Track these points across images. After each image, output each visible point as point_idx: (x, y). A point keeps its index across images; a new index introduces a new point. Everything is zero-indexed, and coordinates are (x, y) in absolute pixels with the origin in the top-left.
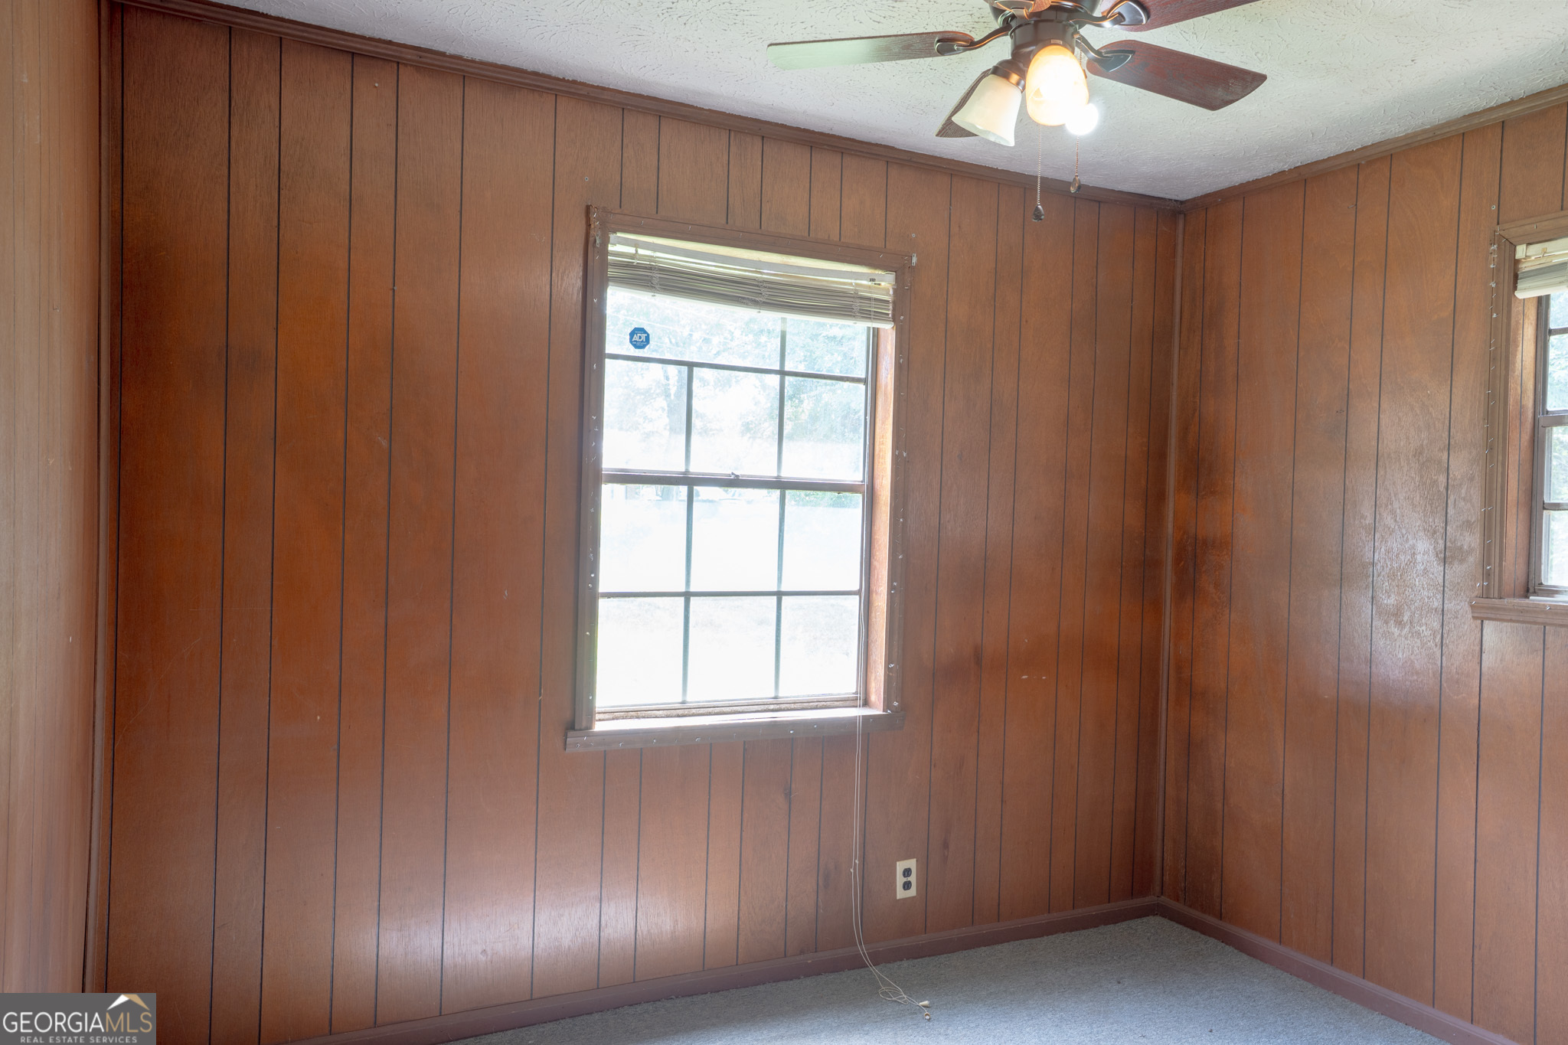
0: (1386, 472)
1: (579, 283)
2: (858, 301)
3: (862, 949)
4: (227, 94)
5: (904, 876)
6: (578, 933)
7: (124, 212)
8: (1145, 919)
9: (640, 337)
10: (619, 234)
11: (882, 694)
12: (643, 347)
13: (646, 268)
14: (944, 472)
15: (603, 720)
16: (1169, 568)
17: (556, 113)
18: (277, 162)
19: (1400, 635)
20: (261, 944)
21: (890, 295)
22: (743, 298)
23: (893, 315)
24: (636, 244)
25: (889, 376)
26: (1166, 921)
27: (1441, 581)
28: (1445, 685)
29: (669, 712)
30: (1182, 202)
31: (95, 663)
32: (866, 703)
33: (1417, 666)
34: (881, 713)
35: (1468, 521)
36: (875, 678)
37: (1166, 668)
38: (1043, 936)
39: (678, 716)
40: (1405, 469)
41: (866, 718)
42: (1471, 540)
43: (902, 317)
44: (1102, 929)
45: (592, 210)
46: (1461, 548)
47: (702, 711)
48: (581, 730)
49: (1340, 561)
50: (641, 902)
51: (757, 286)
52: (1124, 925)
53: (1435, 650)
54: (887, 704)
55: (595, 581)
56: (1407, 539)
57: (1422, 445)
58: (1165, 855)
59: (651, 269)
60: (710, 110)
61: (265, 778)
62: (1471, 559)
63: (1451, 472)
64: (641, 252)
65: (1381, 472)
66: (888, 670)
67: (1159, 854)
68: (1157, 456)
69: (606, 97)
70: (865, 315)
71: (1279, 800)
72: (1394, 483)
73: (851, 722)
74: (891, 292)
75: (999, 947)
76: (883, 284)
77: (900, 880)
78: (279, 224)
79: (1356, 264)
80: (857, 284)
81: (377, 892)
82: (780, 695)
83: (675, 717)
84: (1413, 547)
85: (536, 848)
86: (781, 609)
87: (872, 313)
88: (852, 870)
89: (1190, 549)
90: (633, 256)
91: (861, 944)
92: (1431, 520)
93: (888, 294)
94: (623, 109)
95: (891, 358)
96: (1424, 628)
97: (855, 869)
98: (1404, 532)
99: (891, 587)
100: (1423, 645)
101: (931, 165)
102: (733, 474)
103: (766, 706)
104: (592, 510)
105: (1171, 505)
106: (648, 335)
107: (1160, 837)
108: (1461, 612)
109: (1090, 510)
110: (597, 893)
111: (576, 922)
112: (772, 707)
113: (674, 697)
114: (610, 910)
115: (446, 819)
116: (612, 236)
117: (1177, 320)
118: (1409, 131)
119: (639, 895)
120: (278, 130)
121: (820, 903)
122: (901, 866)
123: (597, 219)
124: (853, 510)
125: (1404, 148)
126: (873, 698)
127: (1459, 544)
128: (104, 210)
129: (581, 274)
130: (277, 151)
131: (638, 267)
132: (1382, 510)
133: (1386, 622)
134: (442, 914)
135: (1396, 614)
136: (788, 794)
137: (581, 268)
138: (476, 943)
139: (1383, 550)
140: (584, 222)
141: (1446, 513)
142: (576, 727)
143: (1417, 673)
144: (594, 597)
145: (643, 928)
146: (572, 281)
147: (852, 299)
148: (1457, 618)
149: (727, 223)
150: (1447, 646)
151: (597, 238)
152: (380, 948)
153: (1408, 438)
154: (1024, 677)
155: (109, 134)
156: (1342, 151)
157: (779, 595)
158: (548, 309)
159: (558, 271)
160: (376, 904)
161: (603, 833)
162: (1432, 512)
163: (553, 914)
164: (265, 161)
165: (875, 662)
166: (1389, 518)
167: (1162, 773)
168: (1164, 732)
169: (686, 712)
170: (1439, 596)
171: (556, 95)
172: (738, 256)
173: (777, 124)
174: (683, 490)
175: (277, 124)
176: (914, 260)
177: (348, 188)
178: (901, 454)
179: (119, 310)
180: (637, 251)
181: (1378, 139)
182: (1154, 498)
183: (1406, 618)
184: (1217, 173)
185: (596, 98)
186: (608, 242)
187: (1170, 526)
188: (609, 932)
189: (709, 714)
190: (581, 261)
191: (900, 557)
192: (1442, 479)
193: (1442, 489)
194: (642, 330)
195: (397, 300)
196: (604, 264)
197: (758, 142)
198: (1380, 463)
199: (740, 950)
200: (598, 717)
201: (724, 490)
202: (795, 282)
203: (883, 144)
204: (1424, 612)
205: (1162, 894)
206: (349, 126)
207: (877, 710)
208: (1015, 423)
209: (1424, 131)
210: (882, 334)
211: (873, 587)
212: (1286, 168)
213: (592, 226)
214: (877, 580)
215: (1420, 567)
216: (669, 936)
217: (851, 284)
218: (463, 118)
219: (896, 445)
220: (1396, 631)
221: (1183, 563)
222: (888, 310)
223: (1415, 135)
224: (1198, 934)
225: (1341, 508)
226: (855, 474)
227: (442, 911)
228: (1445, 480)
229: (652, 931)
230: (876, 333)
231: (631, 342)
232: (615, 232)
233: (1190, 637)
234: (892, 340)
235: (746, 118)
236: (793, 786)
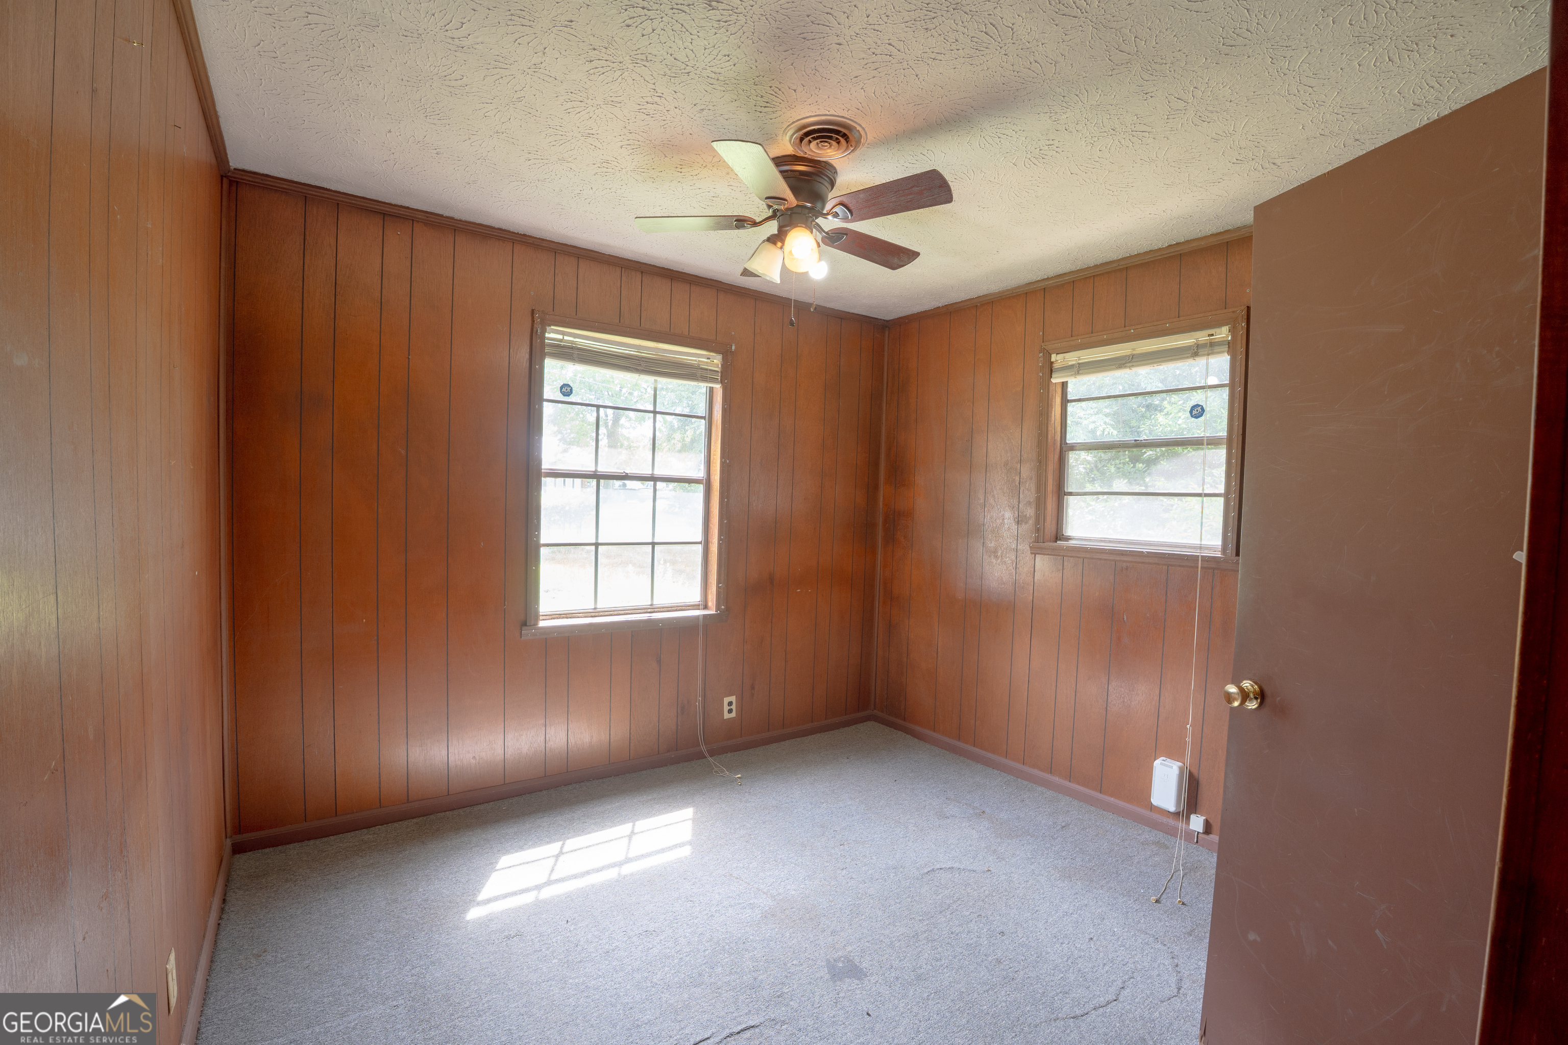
0: (990, 474)
1: (527, 356)
2: (699, 370)
3: (703, 748)
4: (303, 237)
5: (729, 706)
6: (532, 745)
7: (235, 308)
8: (865, 723)
9: (566, 390)
10: (552, 327)
11: (715, 601)
12: (569, 395)
13: (569, 348)
14: (751, 472)
15: (545, 620)
16: (880, 527)
17: (513, 253)
18: (334, 278)
19: (996, 563)
20: (334, 756)
21: (719, 368)
22: (630, 367)
23: (721, 379)
24: (563, 333)
25: (719, 415)
26: (876, 724)
27: (1016, 534)
28: (1017, 589)
29: (586, 615)
30: (887, 321)
31: (220, 588)
32: (706, 607)
33: (1004, 580)
34: (715, 613)
35: (1029, 501)
36: (711, 593)
37: (878, 584)
38: (808, 736)
39: (592, 617)
40: (1000, 473)
41: (705, 616)
42: (1030, 512)
43: (726, 381)
44: (841, 730)
45: (535, 312)
46: (1026, 515)
47: (606, 613)
48: (530, 626)
49: (967, 524)
50: (570, 726)
51: (638, 360)
52: (854, 727)
53: (1013, 571)
54: (718, 608)
55: (538, 536)
56: (1000, 511)
57: (1008, 460)
58: (877, 688)
59: (572, 348)
60: (609, 255)
61: (332, 657)
62: (1030, 522)
63: (1021, 475)
64: (566, 338)
65: (988, 475)
66: (718, 587)
67: (873, 688)
68: (874, 464)
69: (544, 245)
70: (704, 379)
71: (936, 655)
72: (994, 481)
73: (697, 617)
74: (720, 366)
75: (783, 743)
76: (715, 361)
77: (726, 708)
78: (335, 317)
79: (976, 360)
80: (699, 361)
81: (406, 724)
82: (654, 603)
83: (590, 617)
84: (1003, 515)
85: (504, 696)
86: (654, 553)
87: (708, 378)
88: (697, 704)
89: (891, 516)
90: (561, 341)
91: (702, 745)
92: (1012, 501)
93: (718, 367)
94: (555, 252)
95: (720, 405)
96: (1008, 559)
97: (699, 703)
98: (999, 507)
99: (720, 539)
100: (1007, 568)
101: (743, 293)
102: (624, 472)
103: (646, 610)
104: (536, 494)
105: (882, 492)
106: (572, 388)
107: (874, 678)
108: (1025, 550)
109: (836, 495)
110: (543, 721)
111: (531, 739)
112: (649, 610)
113: (590, 605)
114: (551, 731)
115: (448, 680)
116: (548, 328)
117: (885, 386)
118: (1000, 290)
119: (569, 722)
120: (335, 259)
121: (679, 723)
122: (726, 700)
123: (539, 317)
124: (698, 492)
125: (998, 298)
126: (710, 604)
127: (1025, 514)
128: (222, 307)
129: (528, 350)
130: (334, 272)
131: (564, 347)
132: (988, 495)
133: (990, 557)
134: (447, 736)
135: (994, 552)
136: (659, 662)
137: (529, 347)
138: (469, 752)
139: (988, 517)
140: (530, 318)
141: (1019, 497)
142: (528, 624)
143: (1004, 584)
144: (538, 546)
145: (572, 741)
146: (523, 355)
147: (696, 370)
148: (1023, 553)
149: (620, 322)
150: (1018, 569)
151: (539, 329)
152: (409, 757)
153: (1001, 456)
154: (798, 591)
155: (226, 260)
156: (968, 298)
157: (653, 544)
158: (507, 371)
159: (514, 348)
160: (405, 731)
161: (546, 687)
162: (1012, 496)
163: (516, 734)
164: (326, 278)
165: (711, 583)
166: (992, 499)
167: (876, 643)
168: (877, 619)
169: (597, 614)
170: (1015, 542)
171: (513, 243)
172: (627, 342)
173: (650, 265)
174: (594, 482)
175: (335, 255)
176: (733, 348)
177: (380, 295)
178: (725, 461)
179: (231, 369)
180: (563, 337)
181: (985, 293)
182: (872, 488)
183: (999, 554)
184: (905, 306)
185: (538, 245)
186: (546, 331)
187: (881, 504)
188: (551, 744)
189: (611, 615)
190: (528, 342)
191: (725, 522)
192: (1017, 478)
193: (1017, 484)
194: (568, 385)
195: (411, 364)
196: (543, 345)
197: (639, 275)
198: (988, 470)
199: (631, 751)
200: (541, 618)
201: (642, 483)
202: (662, 359)
203: (715, 279)
204: (1008, 551)
205: (875, 709)
206: (381, 257)
207: (712, 611)
208: (793, 444)
209: (1008, 290)
210: (715, 390)
211: (710, 539)
212: (940, 305)
213: (535, 322)
214: (712, 535)
215: (1006, 526)
216: (588, 745)
217: (696, 361)
218: (454, 255)
219: (722, 456)
220: (994, 561)
221: (887, 525)
222: (718, 376)
223: (1003, 292)
224: (893, 729)
225: (968, 494)
226: (701, 474)
227: (447, 734)
228: (1019, 479)
229: (578, 742)
230: (711, 389)
231: (561, 392)
232: (550, 326)
233: (891, 567)
234: (720, 393)
235: (632, 261)
236: (662, 656)
